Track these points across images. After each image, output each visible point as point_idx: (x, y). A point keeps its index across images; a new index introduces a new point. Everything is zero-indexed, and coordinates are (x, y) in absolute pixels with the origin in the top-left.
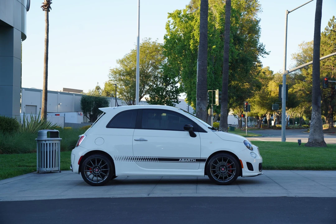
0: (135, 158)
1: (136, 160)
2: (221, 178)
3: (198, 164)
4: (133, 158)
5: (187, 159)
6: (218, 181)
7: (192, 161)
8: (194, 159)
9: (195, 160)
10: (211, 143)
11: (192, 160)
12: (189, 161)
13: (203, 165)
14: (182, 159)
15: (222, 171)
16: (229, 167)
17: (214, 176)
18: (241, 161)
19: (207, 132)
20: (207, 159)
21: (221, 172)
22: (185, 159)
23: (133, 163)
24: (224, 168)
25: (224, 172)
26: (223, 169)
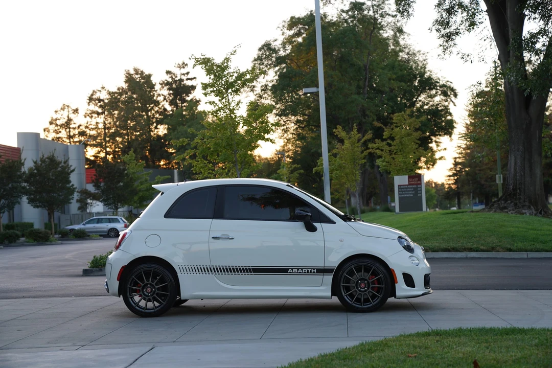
0: (214, 268)
1: (215, 272)
2: (358, 300)
3: (319, 277)
4: (210, 268)
5: (302, 269)
6: (353, 304)
7: (311, 272)
8: (314, 269)
9: (315, 271)
10: (342, 241)
11: (309, 270)
12: (305, 272)
13: (329, 278)
14: (292, 269)
15: (361, 288)
16: (373, 283)
17: (346, 296)
18: (394, 271)
19: (335, 223)
20: (335, 268)
21: (360, 291)
22: (298, 269)
23: (211, 277)
24: (365, 283)
25: (364, 290)
26: (363, 286)
